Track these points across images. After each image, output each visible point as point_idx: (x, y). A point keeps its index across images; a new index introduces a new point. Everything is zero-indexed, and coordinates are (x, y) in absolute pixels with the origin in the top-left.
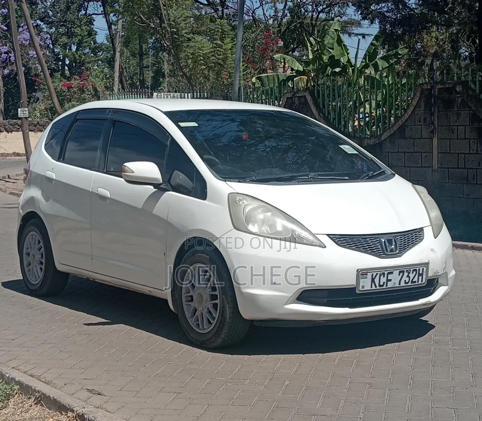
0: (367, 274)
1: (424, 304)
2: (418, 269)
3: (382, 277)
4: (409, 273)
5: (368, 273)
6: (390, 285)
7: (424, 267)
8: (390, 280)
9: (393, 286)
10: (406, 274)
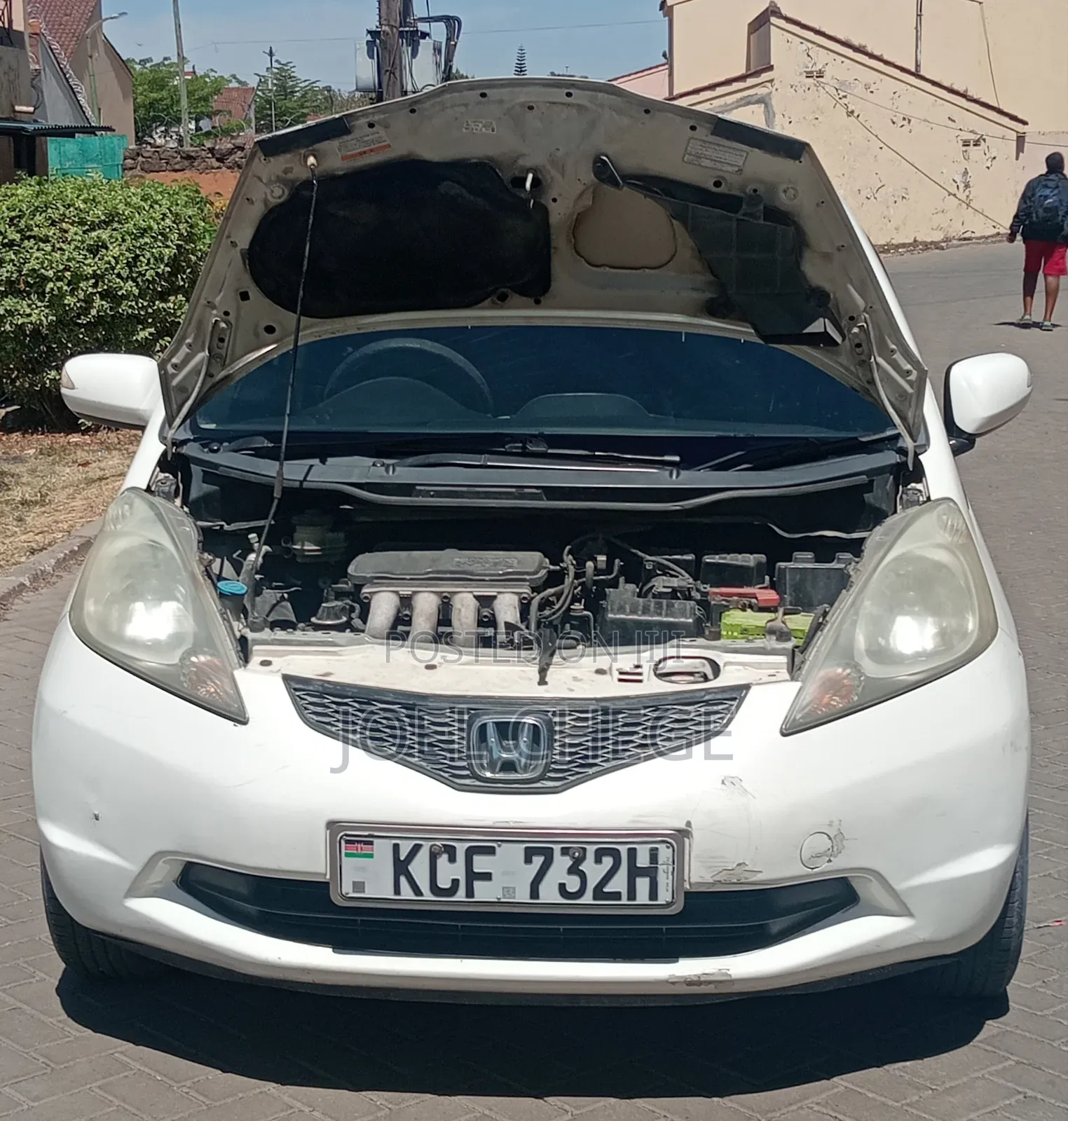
0: (371, 843)
1: (689, 983)
2: (623, 850)
3: (443, 860)
4: (578, 861)
5: (376, 841)
6: (483, 892)
7: (662, 847)
8: (487, 876)
9: (503, 900)
10: (561, 863)
